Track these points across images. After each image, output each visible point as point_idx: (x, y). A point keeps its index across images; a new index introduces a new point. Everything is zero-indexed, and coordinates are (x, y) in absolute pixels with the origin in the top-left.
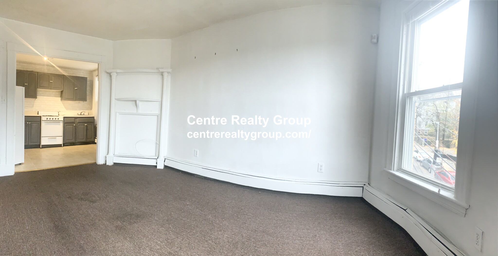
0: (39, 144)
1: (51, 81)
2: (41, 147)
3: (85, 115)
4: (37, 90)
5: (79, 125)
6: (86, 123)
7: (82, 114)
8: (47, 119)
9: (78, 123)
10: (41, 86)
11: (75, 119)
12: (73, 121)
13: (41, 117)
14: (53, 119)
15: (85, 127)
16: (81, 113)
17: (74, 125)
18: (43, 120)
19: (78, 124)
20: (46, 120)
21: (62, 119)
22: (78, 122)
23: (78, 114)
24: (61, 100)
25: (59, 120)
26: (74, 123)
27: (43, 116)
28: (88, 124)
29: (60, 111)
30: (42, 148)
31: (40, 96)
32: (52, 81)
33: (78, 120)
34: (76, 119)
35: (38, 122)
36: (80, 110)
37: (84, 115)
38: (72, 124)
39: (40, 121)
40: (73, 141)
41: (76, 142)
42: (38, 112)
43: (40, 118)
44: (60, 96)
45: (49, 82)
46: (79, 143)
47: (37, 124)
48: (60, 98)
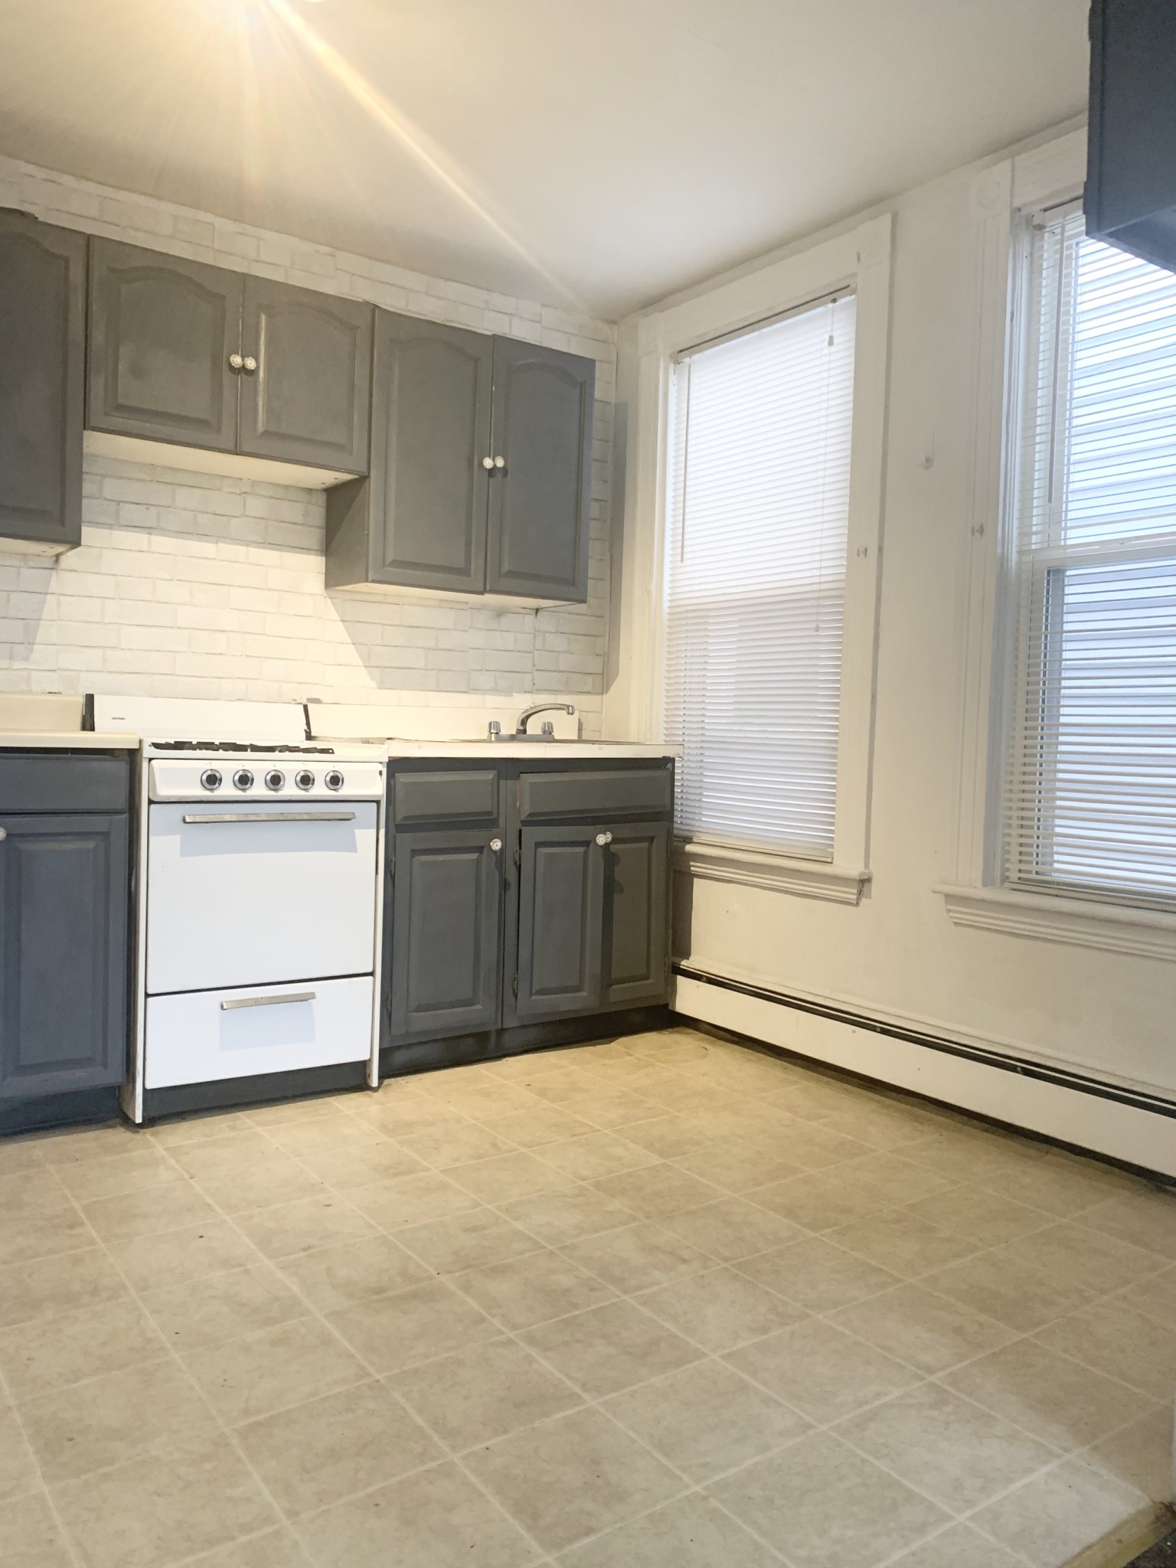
0: (113, 1076)
1: (236, 360)
2: (139, 1119)
3: (557, 735)
4: (80, 440)
5: (538, 845)
6: (601, 821)
7: (534, 727)
8: (213, 780)
9: (525, 823)
10: (121, 408)
11: (499, 777)
12: (480, 803)
13: (132, 757)
14: (276, 781)
15: (596, 867)
16: (524, 722)
17: (496, 845)
18: (164, 791)
19: (531, 834)
20: (200, 792)
21: (377, 788)
22: (526, 811)
23: (497, 724)
24: (333, 579)
25: (344, 791)
26: (486, 822)
27: (157, 746)
28: (625, 830)
29: (317, 701)
30: (150, 1121)
31: (110, 527)
32: (251, 364)
33: (525, 794)
34: (506, 785)
35: (99, 823)
36: (508, 692)
37: (547, 736)
38: (474, 837)
39: (121, 802)
40: (480, 1013)
41: (510, 1023)
42: (90, 699)
43: (121, 768)
44: (315, 537)
45: (219, 362)
46: (532, 1035)
47: (90, 845)
48: (315, 564)
